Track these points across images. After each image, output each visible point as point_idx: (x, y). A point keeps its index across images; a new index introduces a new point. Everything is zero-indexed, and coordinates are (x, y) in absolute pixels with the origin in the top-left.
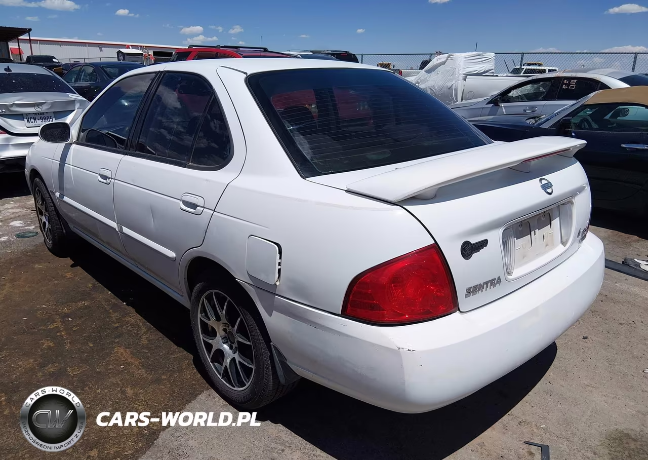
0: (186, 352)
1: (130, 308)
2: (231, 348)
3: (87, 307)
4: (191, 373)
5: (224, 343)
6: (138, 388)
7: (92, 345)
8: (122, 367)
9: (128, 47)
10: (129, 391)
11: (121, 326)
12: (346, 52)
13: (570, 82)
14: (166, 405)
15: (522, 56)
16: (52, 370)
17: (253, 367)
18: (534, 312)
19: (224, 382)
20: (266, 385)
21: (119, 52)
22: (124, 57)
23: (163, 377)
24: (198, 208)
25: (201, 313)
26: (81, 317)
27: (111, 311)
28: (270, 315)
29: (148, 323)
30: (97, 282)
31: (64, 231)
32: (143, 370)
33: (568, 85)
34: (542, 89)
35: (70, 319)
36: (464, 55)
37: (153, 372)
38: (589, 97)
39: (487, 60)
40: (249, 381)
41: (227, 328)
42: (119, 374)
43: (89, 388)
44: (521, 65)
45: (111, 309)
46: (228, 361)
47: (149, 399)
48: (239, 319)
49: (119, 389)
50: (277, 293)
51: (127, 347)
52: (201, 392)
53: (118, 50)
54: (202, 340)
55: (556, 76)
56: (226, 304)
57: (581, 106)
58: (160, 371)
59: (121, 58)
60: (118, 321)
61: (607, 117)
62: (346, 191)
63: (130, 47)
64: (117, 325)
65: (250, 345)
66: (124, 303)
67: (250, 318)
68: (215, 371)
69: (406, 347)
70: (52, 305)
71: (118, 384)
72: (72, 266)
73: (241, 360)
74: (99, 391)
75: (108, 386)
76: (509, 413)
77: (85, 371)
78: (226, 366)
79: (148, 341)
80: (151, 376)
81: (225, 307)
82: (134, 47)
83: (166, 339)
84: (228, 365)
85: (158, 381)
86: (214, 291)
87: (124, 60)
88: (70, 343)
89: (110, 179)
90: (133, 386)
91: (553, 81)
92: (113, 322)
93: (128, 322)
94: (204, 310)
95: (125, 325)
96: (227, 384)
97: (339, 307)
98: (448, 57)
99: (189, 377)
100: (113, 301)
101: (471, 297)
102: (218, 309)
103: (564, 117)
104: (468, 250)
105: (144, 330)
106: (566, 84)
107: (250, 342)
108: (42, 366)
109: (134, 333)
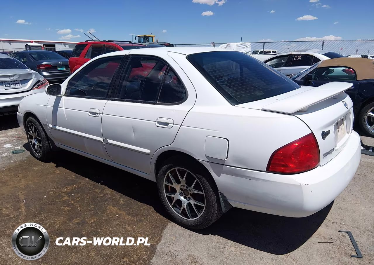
0: (148, 206)
1: (103, 186)
2: (185, 198)
3: (78, 188)
4: (157, 216)
5: (181, 196)
6: (132, 226)
7: (93, 207)
8: (117, 216)
9: (32, 42)
10: (128, 228)
11: (105, 195)
12: (168, 43)
13: (298, 57)
14: (152, 232)
15: (264, 44)
16: (77, 221)
17: (204, 206)
18: (347, 164)
19: (182, 217)
20: (213, 214)
21: (26, 46)
22: (30, 48)
23: (143, 219)
24: (169, 125)
25: (166, 181)
26: (78, 193)
27: (94, 188)
28: (219, 176)
29: (118, 193)
30: (76, 174)
31: (51, 147)
32: (130, 217)
33: (297, 58)
34: (283, 61)
35: (73, 195)
36: (236, 44)
37: (136, 217)
38: (319, 64)
39: (247, 47)
40: (200, 214)
41: (183, 188)
42: (117, 220)
43: (104, 228)
44: (264, 49)
45: (93, 187)
46: (185, 205)
47: (141, 230)
48: (195, 181)
49: (121, 227)
50: (225, 164)
51: (114, 206)
52: (167, 224)
53: (26, 44)
54: (166, 196)
55: (290, 54)
56: (186, 174)
57: (315, 69)
58: (139, 216)
59: (28, 49)
60: (101, 193)
61: (323, 74)
62: (261, 110)
63: (33, 42)
64: (101, 195)
65: (203, 194)
66: (99, 184)
67: (204, 180)
68: (175, 212)
69: (304, 183)
70: (57, 188)
71: (120, 225)
72: (56, 167)
73: (196, 203)
74: (111, 229)
75: (114, 226)
76: (326, 219)
77: (97, 220)
78: (184, 208)
79: (124, 202)
80: (136, 219)
81: (185, 176)
82: (35, 42)
83: (133, 200)
84: (185, 207)
85: (140, 221)
86: (176, 168)
87: (30, 49)
88: (80, 207)
89: (99, 114)
90: (129, 225)
91: (288, 56)
92: (98, 194)
93: (107, 194)
94: (168, 179)
95: (106, 195)
96: (184, 218)
97: (265, 167)
98: (227, 46)
99: (156, 217)
100: (92, 183)
101: (325, 158)
102: (179, 177)
103: (308, 74)
104: (325, 135)
105: (118, 197)
106: (296, 58)
107: (203, 192)
108: (70, 220)
109: (114, 198)
